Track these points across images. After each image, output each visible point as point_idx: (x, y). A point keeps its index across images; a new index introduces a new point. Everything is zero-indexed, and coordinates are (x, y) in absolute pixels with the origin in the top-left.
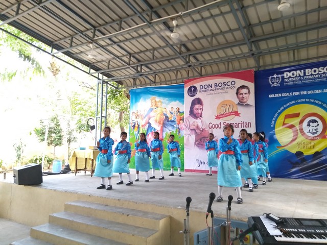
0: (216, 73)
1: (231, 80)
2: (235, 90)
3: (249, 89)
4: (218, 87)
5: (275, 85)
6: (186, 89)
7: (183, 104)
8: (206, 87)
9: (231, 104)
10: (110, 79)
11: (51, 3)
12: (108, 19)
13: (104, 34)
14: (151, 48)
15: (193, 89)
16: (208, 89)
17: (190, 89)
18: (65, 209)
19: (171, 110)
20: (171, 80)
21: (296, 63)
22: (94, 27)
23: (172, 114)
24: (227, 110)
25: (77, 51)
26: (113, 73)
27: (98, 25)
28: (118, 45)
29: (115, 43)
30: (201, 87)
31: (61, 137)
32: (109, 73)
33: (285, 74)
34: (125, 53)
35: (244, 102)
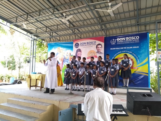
0: (88, 37)
1: (94, 41)
2: (96, 46)
3: (102, 46)
4: (88, 44)
5: (113, 44)
6: (74, 44)
7: (73, 51)
8: (83, 44)
9: (94, 52)
10: (38, 38)
11: (5, 1)
12: (34, 11)
13: (33, 17)
14: (56, 24)
15: (77, 44)
16: (84, 44)
17: (76, 44)
18: (7, 102)
19: (67, 54)
20: (68, 40)
21: (123, 34)
22: (27, 14)
23: (67, 56)
24: (92, 55)
25: (20, 24)
26: (39, 35)
27: (29, 13)
28: (40, 22)
29: (38, 21)
30: (81, 44)
31: (15, 65)
32: (38, 35)
33: (118, 39)
34: (44, 26)
35: (100, 52)
